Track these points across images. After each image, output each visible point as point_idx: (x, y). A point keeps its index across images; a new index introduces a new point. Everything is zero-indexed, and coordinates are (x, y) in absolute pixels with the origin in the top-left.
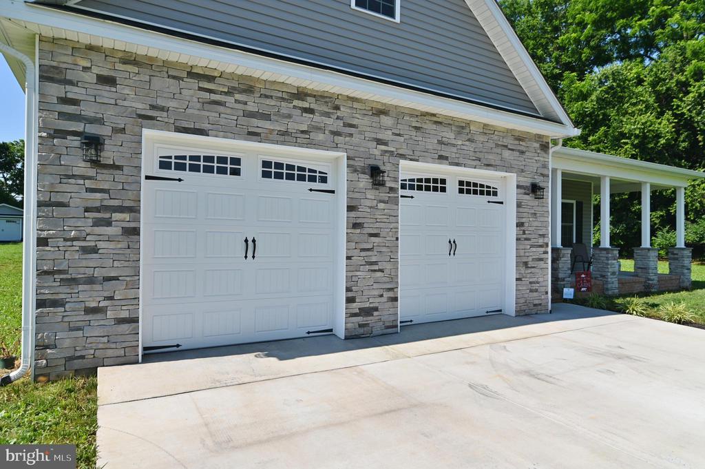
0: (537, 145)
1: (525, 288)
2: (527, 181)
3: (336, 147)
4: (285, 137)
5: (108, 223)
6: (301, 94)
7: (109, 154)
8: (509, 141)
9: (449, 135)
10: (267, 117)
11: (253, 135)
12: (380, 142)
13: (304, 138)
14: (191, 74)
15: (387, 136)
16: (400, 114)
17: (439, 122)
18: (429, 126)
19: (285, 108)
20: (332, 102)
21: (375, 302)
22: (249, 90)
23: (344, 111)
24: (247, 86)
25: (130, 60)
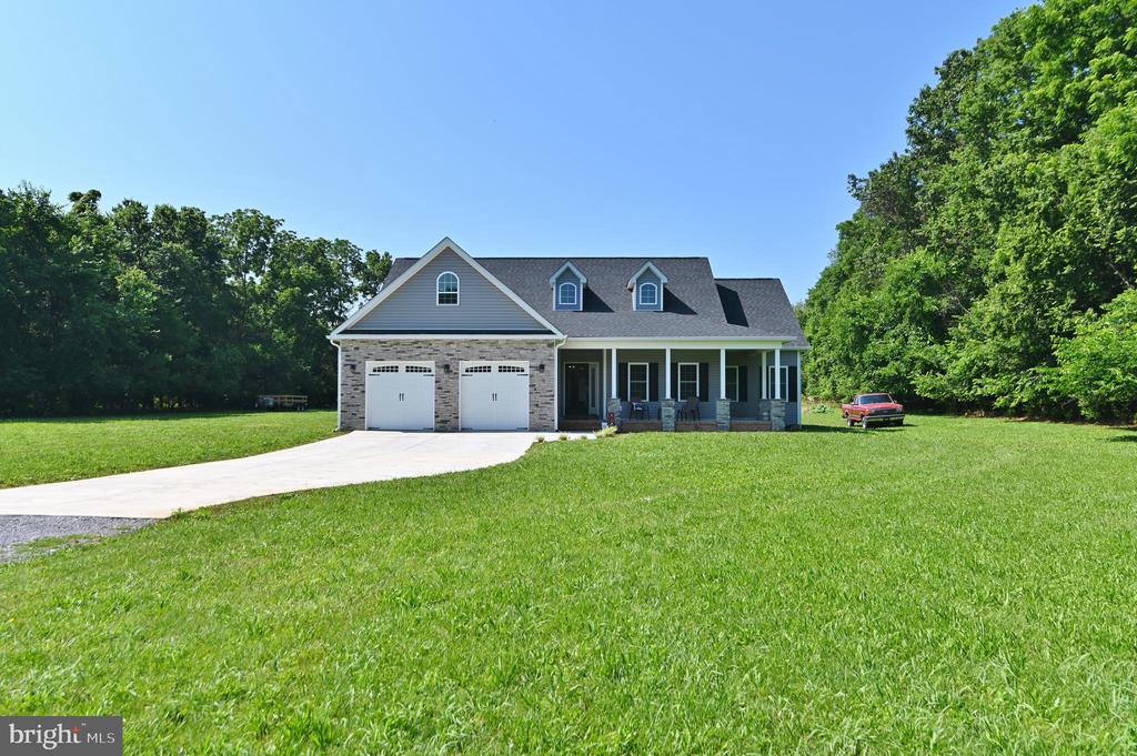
0: (545, 345)
1: (536, 416)
2: (537, 364)
3: (430, 359)
4: (410, 358)
5: (356, 389)
6: (416, 342)
7: (357, 370)
8: (525, 346)
9: (486, 347)
10: (404, 352)
11: (399, 359)
12: (449, 355)
13: (418, 357)
14: (380, 342)
15: (453, 352)
16: (459, 342)
17: (479, 342)
18: (474, 345)
19: (411, 348)
20: (429, 343)
21: (448, 418)
22: (398, 344)
23: (433, 345)
24: (397, 343)
25: (363, 341)
